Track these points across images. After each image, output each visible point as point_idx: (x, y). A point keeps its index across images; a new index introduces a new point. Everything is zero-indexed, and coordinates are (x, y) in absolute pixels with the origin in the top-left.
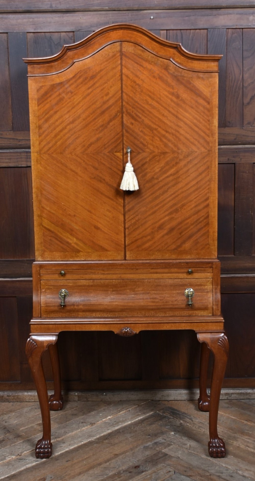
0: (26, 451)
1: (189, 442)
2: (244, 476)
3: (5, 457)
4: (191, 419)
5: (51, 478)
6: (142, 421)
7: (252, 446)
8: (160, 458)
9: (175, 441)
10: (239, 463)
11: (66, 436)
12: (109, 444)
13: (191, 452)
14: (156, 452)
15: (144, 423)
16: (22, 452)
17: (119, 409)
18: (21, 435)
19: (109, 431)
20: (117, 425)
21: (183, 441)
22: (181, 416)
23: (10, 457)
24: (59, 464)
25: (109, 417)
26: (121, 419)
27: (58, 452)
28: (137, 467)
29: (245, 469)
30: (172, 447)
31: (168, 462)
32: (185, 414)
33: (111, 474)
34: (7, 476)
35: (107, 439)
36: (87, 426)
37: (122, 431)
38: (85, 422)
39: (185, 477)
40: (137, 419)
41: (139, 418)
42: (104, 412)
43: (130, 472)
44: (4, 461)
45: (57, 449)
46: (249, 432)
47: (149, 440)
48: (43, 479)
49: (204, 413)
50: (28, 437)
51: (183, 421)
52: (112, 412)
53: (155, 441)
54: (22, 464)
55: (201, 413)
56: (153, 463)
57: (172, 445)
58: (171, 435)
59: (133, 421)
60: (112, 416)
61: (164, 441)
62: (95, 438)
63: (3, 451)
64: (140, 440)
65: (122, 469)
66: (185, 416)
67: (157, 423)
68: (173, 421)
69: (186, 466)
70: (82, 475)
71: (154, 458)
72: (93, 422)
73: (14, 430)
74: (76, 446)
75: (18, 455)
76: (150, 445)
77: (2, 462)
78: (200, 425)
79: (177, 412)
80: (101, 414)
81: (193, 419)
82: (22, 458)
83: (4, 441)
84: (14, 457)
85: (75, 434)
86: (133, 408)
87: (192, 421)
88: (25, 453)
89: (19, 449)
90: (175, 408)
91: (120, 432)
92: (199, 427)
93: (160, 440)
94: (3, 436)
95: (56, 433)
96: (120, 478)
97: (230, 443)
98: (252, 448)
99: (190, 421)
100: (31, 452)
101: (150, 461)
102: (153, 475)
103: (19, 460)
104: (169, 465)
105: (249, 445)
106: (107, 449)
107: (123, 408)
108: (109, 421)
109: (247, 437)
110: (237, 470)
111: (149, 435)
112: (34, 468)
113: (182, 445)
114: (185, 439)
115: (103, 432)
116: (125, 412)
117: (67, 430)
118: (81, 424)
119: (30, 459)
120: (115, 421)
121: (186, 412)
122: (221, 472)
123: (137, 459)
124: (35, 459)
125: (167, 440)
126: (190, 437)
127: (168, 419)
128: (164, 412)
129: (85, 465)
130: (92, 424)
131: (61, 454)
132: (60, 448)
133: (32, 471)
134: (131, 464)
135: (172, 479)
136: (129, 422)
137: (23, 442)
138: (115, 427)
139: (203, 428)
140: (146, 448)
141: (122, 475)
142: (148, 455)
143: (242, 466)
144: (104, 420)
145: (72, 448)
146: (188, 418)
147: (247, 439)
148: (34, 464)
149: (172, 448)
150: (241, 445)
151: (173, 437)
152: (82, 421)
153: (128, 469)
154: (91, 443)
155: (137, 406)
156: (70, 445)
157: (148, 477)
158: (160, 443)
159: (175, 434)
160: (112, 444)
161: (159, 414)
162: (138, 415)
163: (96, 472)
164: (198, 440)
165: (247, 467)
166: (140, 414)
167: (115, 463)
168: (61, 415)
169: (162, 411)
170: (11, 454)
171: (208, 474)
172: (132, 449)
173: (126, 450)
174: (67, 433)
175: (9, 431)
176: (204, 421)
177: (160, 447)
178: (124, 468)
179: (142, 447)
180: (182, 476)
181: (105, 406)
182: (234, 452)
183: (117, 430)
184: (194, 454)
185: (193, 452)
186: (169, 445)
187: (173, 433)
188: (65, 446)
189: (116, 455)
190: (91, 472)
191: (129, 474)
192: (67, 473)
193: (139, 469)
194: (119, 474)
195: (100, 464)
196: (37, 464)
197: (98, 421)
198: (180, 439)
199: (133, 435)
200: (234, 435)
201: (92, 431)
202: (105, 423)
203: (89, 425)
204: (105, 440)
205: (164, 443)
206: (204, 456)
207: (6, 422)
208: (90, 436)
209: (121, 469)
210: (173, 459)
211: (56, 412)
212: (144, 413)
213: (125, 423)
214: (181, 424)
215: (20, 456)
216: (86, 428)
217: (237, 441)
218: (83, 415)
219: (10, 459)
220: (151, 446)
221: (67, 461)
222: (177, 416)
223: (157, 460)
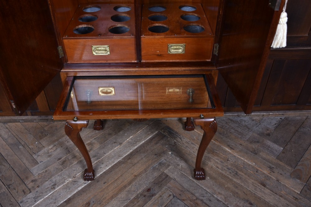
0: (78, 173)
1: (181, 162)
2: (218, 200)
3: (65, 180)
4: (181, 139)
5: (94, 202)
6: (151, 140)
7: (220, 167)
8: (163, 180)
9: (172, 162)
10: (214, 185)
11: (104, 156)
12: (131, 164)
13: (183, 174)
14: (161, 173)
15: (152, 142)
16: (76, 174)
17: (137, 129)
18: (76, 156)
19: (131, 151)
20: (136, 145)
21: (177, 161)
22: (175, 135)
23: (68, 180)
24: (99, 187)
25: (131, 137)
26: (138, 139)
27: (99, 174)
28: (149, 190)
29: (218, 192)
30: (170, 167)
31: (169, 185)
32: (177, 133)
33: (132, 198)
34: (65, 200)
35: (129, 158)
36: (117, 146)
37: (139, 151)
38: (116, 142)
39: (180, 201)
40: (148, 139)
41: (149, 137)
42: (128, 132)
43: (145, 196)
44: (65, 184)
45: (98, 171)
46: (217, 151)
47: (156, 160)
48: (88, 204)
49: (188, 132)
50: (80, 158)
51: (176, 140)
52: (133, 132)
53: (160, 162)
54: (76, 187)
55: (187, 132)
56: (160, 186)
57: (170, 165)
58: (169, 155)
59: (145, 141)
60: (132, 136)
61: (165, 161)
62: (122, 158)
63: (64, 173)
64: (150, 160)
65: (140, 193)
66: (177, 136)
67: (160, 142)
68: (170, 140)
69: (180, 188)
70: (114, 199)
71: (160, 180)
72: (121, 142)
73: (72, 150)
74: (110, 166)
75: (74, 177)
76: (157, 165)
77: (63, 185)
78: (187, 145)
79: (172, 132)
80: (126, 134)
81: (182, 139)
82: (75, 180)
83: (66, 162)
84: (71, 180)
85: (110, 154)
86: (145, 127)
87: (182, 140)
88: (79, 175)
89: (74, 170)
90: (171, 127)
91: (137, 152)
92: (187, 146)
93: (163, 161)
94: (65, 157)
95: (98, 153)
96: (138, 202)
97: (206, 163)
98: (220, 169)
99: (180, 140)
100: (82, 174)
101: (157, 184)
102: (160, 198)
103: (74, 183)
104: (169, 188)
105: (218, 166)
106: (130, 170)
107: (139, 128)
108: (131, 141)
109: (216, 157)
110: (213, 193)
111: (156, 155)
112: (83, 191)
113: (177, 166)
114: (178, 159)
115: (127, 152)
116: (141, 131)
117: (105, 150)
118: (114, 145)
119: (81, 181)
120: (135, 141)
121: (177, 131)
122: (203, 195)
123: (149, 182)
124: (84, 181)
125: (168, 160)
126: (182, 157)
127: (167, 138)
128: (164, 132)
129: (116, 187)
130: (121, 144)
131: (101, 175)
132: (100, 169)
133: (81, 194)
134: (145, 187)
135: (172, 203)
136: (143, 142)
137: (77, 163)
138: (134, 146)
139: (188, 147)
140: (154, 169)
141: (139, 199)
142: (155, 177)
143: (216, 189)
144: (128, 140)
145: (108, 168)
146: (179, 138)
147: (216, 159)
148: (83, 186)
149: (171, 169)
150: (213, 165)
151: (170, 158)
152: (114, 141)
153: (143, 192)
154: (120, 163)
155: (148, 126)
156: (106, 166)
157: (157, 201)
158: (163, 164)
159: (172, 154)
160: (132, 164)
161: (161, 133)
162: (149, 134)
163: (122, 197)
164: (186, 161)
165: (219, 191)
166: (150, 133)
167: (135, 185)
168: (102, 134)
169: (163, 130)
170: (69, 177)
171: (195, 198)
172: (145, 170)
173: (141, 171)
174: (105, 153)
175: (69, 152)
176: (189, 140)
177: (163, 168)
178: (140, 191)
179: (152, 168)
180: (179, 201)
181: (129, 126)
182: (209, 172)
183: (136, 149)
184: (185, 175)
185: (183, 173)
186: (169, 166)
187: (170, 153)
188: (103, 167)
189: (135, 176)
190: (119, 196)
191: (144, 198)
192: (104, 197)
193: (150, 192)
194: (137, 198)
195: (125, 187)
196: (85, 186)
197: (124, 141)
198: (175, 159)
199: (146, 155)
200: (208, 155)
201: (120, 151)
202: (129, 142)
203: (119, 145)
204: (129, 160)
205: (165, 163)
206: (191, 178)
207: (68, 142)
208: (120, 156)
209: (138, 192)
210: (172, 181)
211: (99, 131)
212: (152, 133)
213: (141, 142)
214: (175, 143)
215: (75, 178)
216: (117, 148)
217: (211, 161)
218: (115, 135)
219: (68, 181)
220: (157, 167)
221: (104, 183)
222: (172, 136)
223: (161, 181)
